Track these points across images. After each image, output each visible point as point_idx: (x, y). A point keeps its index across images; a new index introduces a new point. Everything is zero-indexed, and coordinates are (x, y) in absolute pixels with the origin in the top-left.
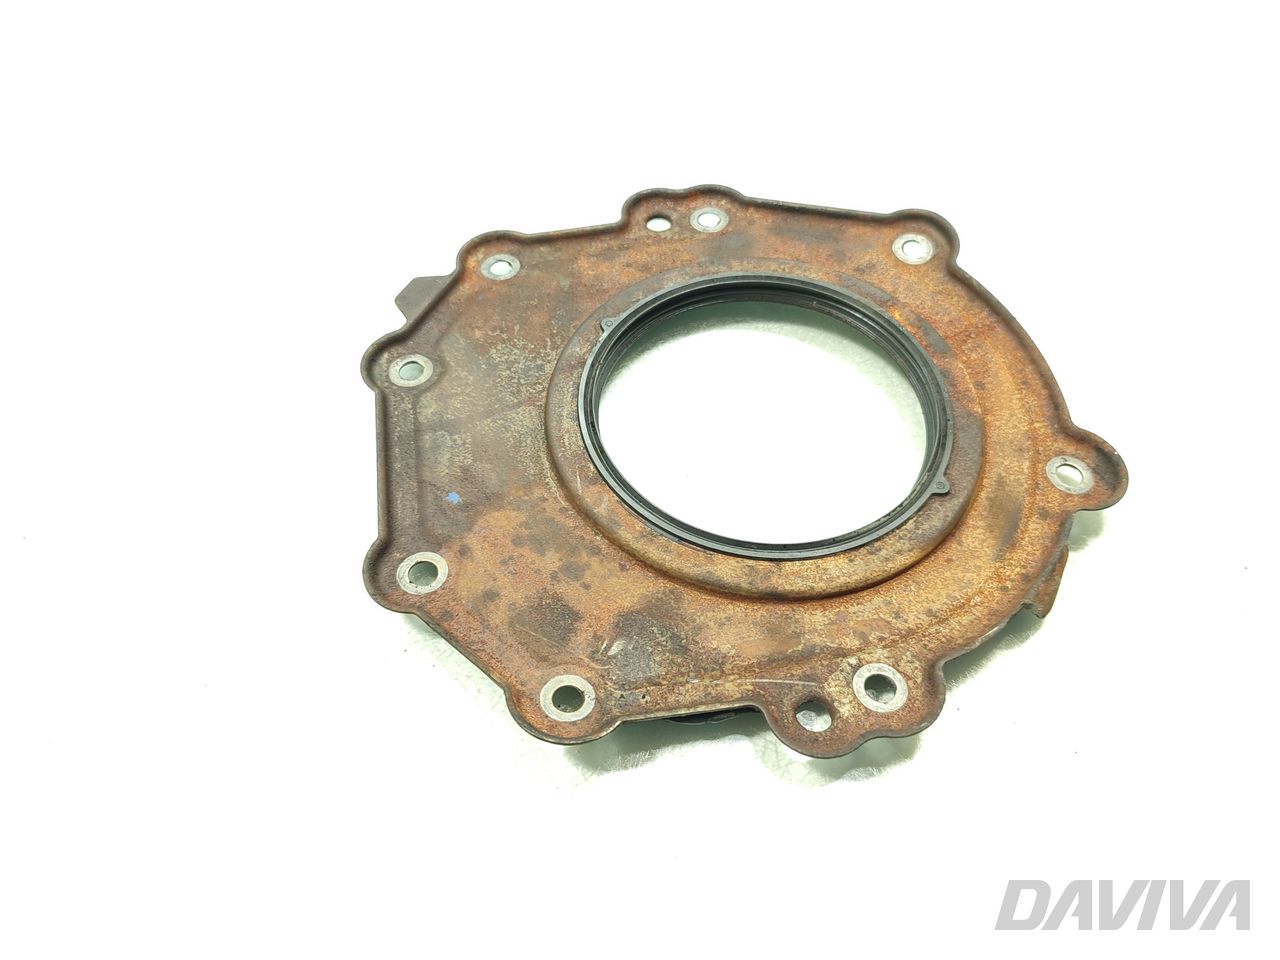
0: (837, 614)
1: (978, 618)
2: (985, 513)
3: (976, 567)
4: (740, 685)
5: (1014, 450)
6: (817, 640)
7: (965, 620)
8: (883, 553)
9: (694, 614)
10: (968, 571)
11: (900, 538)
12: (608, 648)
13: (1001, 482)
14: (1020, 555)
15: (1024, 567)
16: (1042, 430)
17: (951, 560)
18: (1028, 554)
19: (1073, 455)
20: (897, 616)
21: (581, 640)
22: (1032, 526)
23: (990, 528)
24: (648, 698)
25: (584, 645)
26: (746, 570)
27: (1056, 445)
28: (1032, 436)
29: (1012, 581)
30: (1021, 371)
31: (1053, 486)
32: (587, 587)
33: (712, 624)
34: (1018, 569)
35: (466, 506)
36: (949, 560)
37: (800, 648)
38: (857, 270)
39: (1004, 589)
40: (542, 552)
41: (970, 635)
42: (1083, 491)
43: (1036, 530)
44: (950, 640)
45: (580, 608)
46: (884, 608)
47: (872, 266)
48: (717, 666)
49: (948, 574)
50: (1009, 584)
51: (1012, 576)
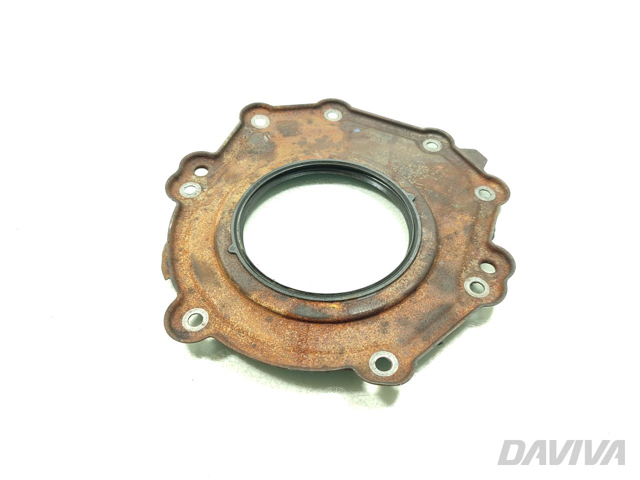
0: (223, 195)
1: (181, 233)
2: (211, 267)
3: (197, 246)
4: (227, 160)
5: (225, 304)
6: (220, 184)
7: (184, 229)
8: (227, 214)
9: (260, 162)
10: (198, 242)
11: (227, 222)
12: (268, 137)
13: (218, 284)
14: (186, 266)
15: (181, 264)
16: (225, 329)
17: (206, 240)
18: (183, 269)
19: (202, 330)
20: (205, 209)
21: (276, 133)
22: (191, 281)
23: (204, 263)
24: (244, 137)
25: (273, 132)
26: (258, 175)
27: (213, 328)
28: (225, 319)
29: (181, 255)
30: (262, 350)
31: (198, 307)
32: (294, 144)
33: (252, 164)
34: (182, 261)
35: (351, 132)
36: (207, 240)
37: (223, 179)
38: (387, 323)
39: (181, 250)
40: (316, 140)
41: (178, 226)
42: (184, 317)
43: (189, 282)
44: (183, 219)
45: (287, 138)
46: (212, 208)
47: (384, 332)
48: (238, 158)
49: (203, 235)
50: (181, 253)
51: (182, 257)
